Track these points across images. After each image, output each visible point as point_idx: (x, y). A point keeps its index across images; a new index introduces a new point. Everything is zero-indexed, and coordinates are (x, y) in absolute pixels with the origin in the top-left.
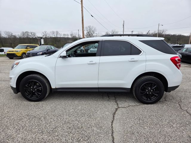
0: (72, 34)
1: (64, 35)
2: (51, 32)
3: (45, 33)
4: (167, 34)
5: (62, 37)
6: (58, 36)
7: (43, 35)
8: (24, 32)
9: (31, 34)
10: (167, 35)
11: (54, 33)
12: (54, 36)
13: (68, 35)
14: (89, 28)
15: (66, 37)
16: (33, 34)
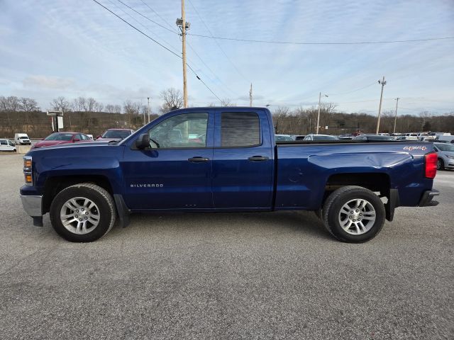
0: (129, 106)
1: (109, 107)
2: (76, 100)
3: (60, 102)
4: (338, 112)
5: (103, 111)
6: (94, 110)
7: (55, 105)
8: (6, 98)
9: (22, 104)
10: (339, 114)
11: (83, 103)
12: (83, 110)
13: (118, 108)
14: (169, 94)
15: (114, 112)
16: (28, 102)
